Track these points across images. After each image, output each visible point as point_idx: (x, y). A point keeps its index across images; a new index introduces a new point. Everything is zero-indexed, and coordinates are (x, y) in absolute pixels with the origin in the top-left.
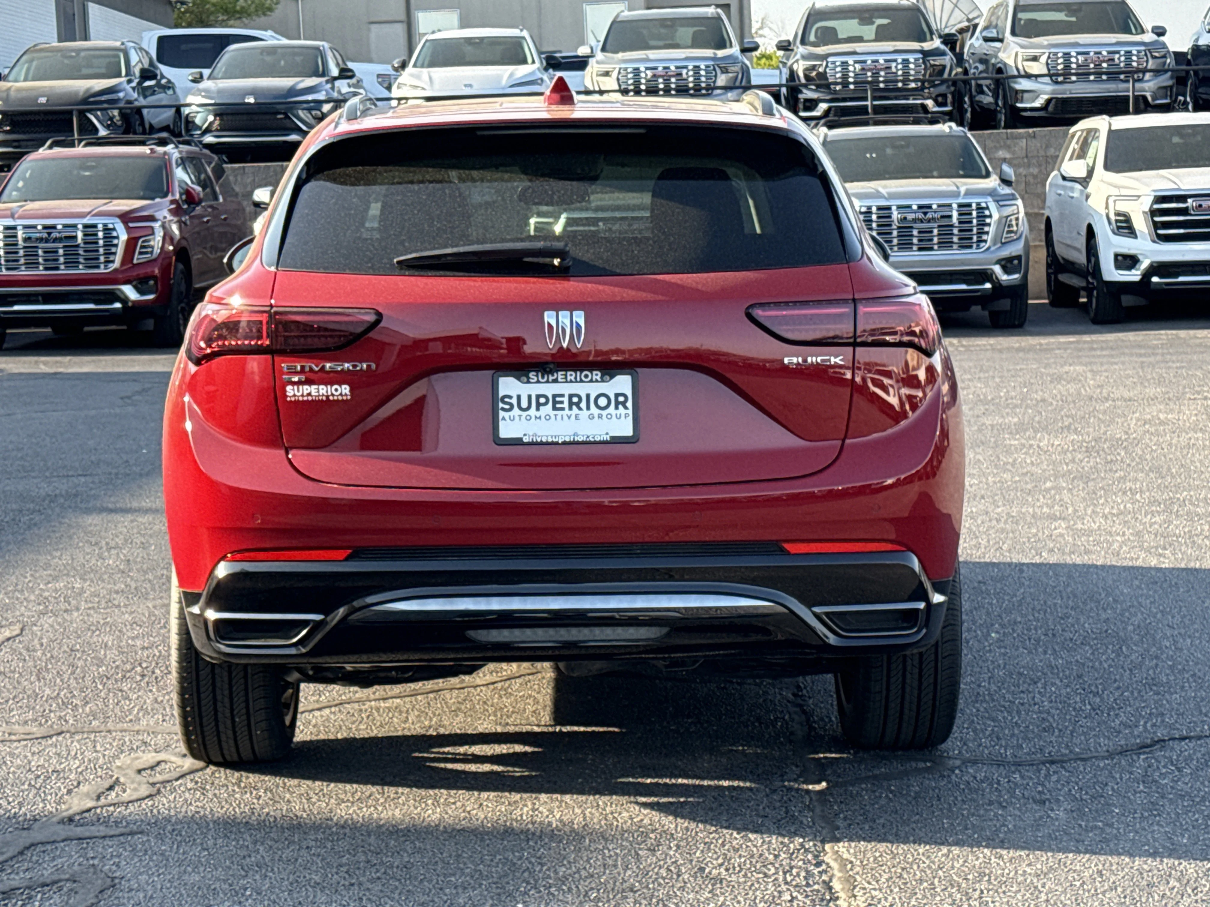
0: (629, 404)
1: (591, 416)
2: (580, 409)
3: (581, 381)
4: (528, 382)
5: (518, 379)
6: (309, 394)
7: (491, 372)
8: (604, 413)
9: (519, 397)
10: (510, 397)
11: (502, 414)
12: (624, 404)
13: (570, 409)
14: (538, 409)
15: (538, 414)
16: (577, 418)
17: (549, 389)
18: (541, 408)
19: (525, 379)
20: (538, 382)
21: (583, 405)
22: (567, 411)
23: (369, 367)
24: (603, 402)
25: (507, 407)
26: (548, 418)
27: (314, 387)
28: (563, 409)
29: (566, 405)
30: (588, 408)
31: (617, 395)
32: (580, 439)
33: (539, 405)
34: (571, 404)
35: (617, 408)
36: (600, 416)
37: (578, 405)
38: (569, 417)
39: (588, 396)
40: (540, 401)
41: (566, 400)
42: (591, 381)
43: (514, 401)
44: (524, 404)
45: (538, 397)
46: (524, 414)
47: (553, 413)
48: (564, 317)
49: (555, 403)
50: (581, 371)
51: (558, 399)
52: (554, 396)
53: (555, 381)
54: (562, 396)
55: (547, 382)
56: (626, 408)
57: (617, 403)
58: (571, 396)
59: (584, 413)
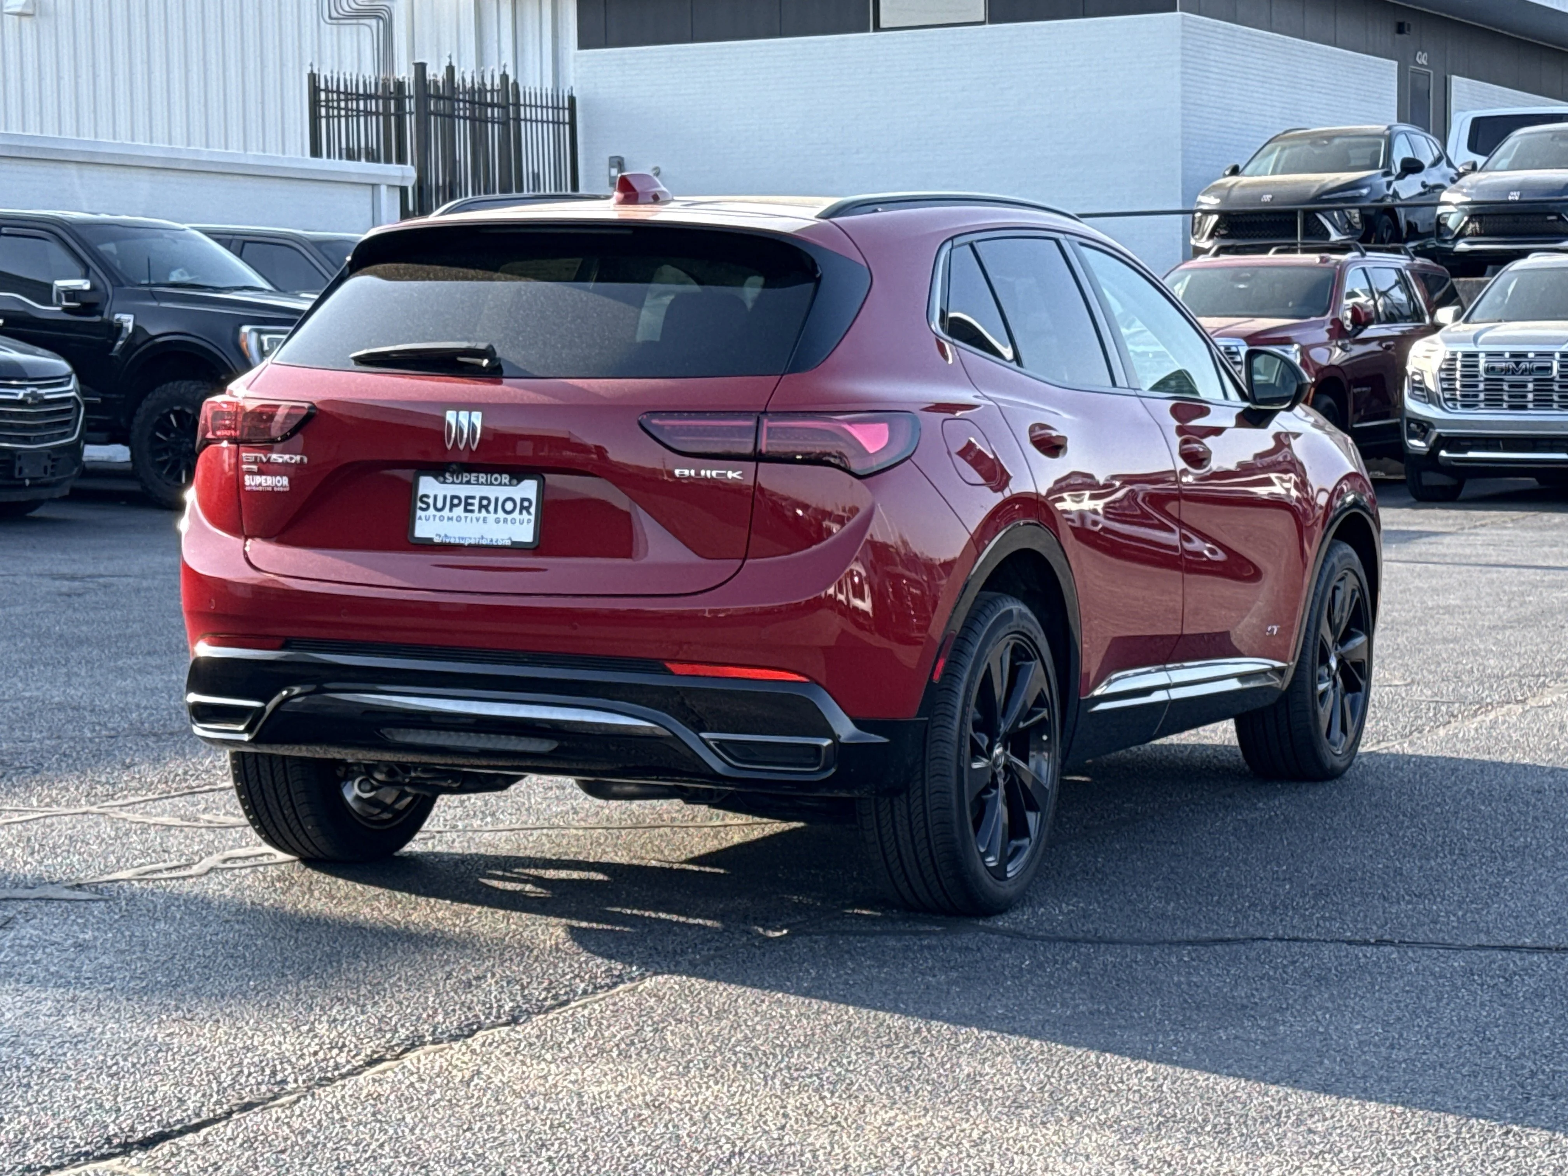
0: (533, 510)
1: (497, 521)
2: (488, 511)
3: (492, 484)
4: (444, 482)
5: (436, 478)
6: (260, 485)
7: (414, 471)
8: (509, 517)
9: (435, 498)
10: (427, 496)
11: (419, 513)
12: (527, 509)
13: (480, 511)
14: (451, 510)
15: (450, 515)
16: (485, 520)
17: (462, 491)
18: (455, 509)
19: (441, 479)
20: (453, 483)
21: (491, 508)
22: (476, 514)
23: (302, 459)
24: (509, 506)
25: (424, 506)
26: (459, 519)
27: (264, 477)
28: (472, 511)
29: (476, 508)
30: (496, 511)
31: (523, 500)
32: (484, 542)
33: (452, 506)
34: (481, 506)
35: (521, 513)
36: (505, 520)
37: (486, 508)
38: (478, 520)
39: (497, 500)
40: (454, 502)
41: (476, 502)
42: (500, 484)
43: (431, 501)
44: (440, 505)
45: (453, 497)
46: (438, 514)
47: (463, 515)
48: (464, 416)
49: (467, 504)
50: (492, 474)
51: (470, 501)
52: (467, 498)
53: (468, 482)
54: (473, 498)
55: (461, 483)
56: (529, 513)
57: (522, 508)
58: (482, 498)
59: (492, 517)
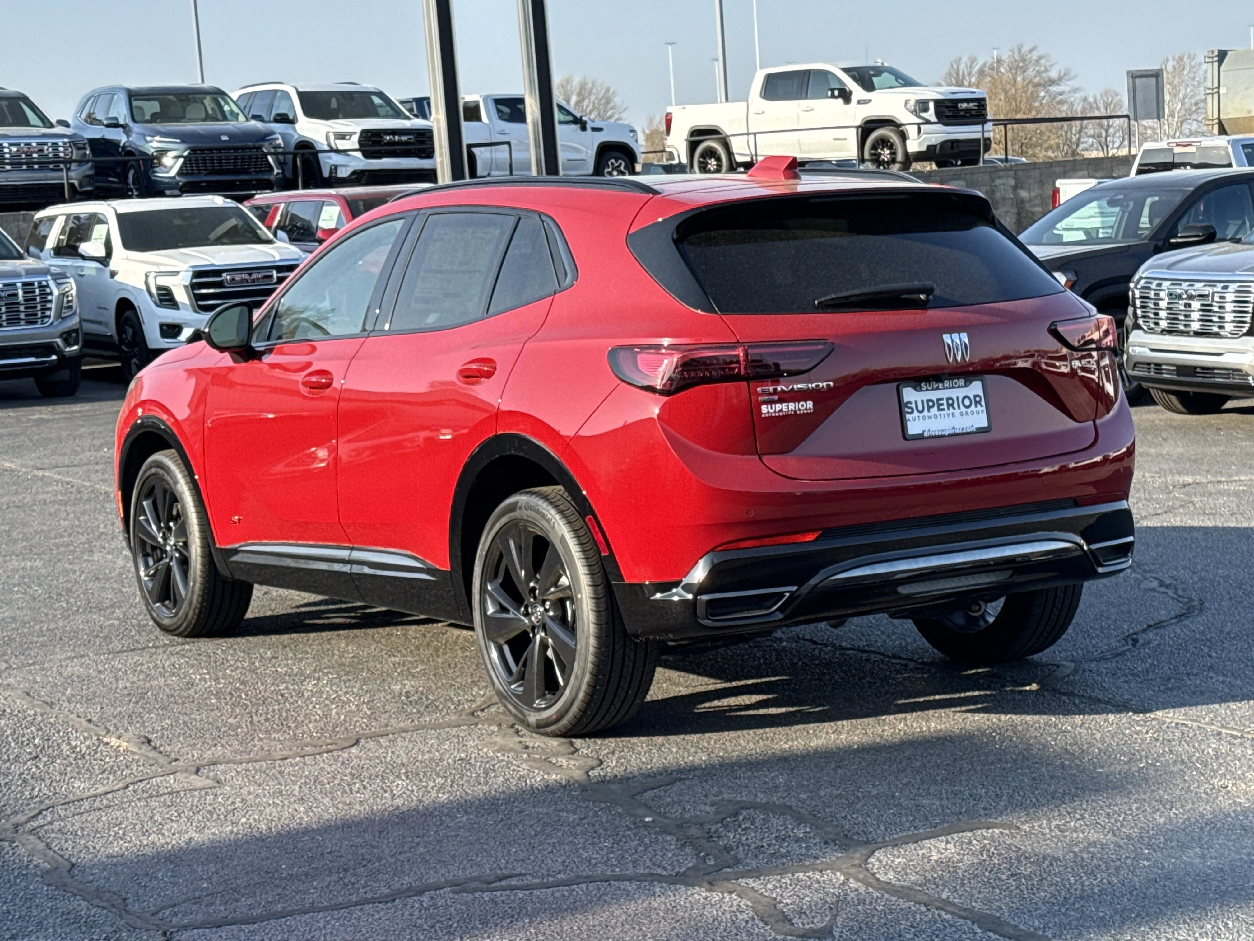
0: (983, 403)
1: (962, 414)
2: (954, 408)
3: (953, 387)
4: (921, 391)
5: (915, 390)
6: (781, 411)
7: (895, 384)
8: (969, 410)
9: (916, 402)
10: (910, 403)
11: (908, 416)
12: (980, 402)
13: (949, 409)
14: (929, 411)
15: (929, 414)
16: (953, 415)
17: (934, 395)
18: (931, 410)
19: (918, 388)
20: (927, 390)
21: (956, 405)
22: (946, 411)
23: (828, 385)
24: (967, 402)
25: (909, 410)
26: (936, 417)
27: (784, 405)
28: (944, 409)
29: (945, 406)
30: (959, 407)
31: (975, 396)
32: (958, 431)
33: (929, 408)
34: (949, 405)
35: (976, 406)
36: (967, 413)
37: (952, 405)
38: (948, 415)
39: (958, 398)
40: (929, 404)
41: (945, 402)
42: (959, 387)
43: (913, 406)
44: (920, 408)
45: (928, 401)
46: (921, 415)
47: (938, 413)
48: (957, 338)
49: (939, 405)
50: (953, 379)
51: (941, 402)
52: (938, 400)
53: (938, 388)
54: (942, 399)
55: (933, 389)
56: (981, 406)
57: (976, 402)
58: (948, 399)
59: (957, 412)
